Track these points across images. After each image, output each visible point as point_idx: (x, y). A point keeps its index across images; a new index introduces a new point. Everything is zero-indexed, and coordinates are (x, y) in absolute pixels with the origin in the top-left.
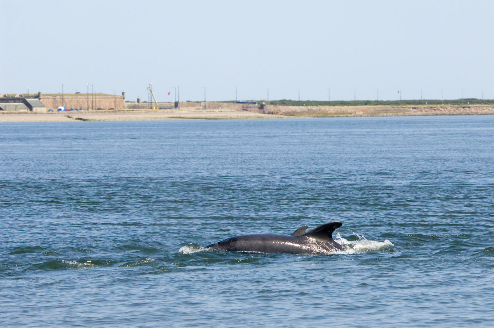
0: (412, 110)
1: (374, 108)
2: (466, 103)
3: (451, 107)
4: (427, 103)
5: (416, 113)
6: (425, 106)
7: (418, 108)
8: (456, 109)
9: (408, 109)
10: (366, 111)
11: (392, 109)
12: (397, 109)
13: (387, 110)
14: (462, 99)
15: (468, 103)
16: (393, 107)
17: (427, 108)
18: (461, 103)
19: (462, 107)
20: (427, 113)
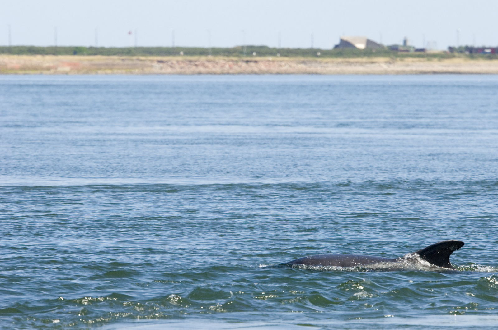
0: (155, 64)
1: (88, 60)
2: (250, 54)
3: (224, 60)
4: (182, 53)
5: (163, 71)
6: (180, 58)
7: (167, 62)
8: (234, 64)
9: (149, 63)
10: (75, 65)
11: (121, 62)
12: (130, 62)
13: (113, 65)
14: (243, 47)
15: (254, 54)
16: (123, 60)
17: (183, 62)
18: (242, 53)
19: (243, 61)
20: (183, 70)
